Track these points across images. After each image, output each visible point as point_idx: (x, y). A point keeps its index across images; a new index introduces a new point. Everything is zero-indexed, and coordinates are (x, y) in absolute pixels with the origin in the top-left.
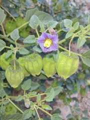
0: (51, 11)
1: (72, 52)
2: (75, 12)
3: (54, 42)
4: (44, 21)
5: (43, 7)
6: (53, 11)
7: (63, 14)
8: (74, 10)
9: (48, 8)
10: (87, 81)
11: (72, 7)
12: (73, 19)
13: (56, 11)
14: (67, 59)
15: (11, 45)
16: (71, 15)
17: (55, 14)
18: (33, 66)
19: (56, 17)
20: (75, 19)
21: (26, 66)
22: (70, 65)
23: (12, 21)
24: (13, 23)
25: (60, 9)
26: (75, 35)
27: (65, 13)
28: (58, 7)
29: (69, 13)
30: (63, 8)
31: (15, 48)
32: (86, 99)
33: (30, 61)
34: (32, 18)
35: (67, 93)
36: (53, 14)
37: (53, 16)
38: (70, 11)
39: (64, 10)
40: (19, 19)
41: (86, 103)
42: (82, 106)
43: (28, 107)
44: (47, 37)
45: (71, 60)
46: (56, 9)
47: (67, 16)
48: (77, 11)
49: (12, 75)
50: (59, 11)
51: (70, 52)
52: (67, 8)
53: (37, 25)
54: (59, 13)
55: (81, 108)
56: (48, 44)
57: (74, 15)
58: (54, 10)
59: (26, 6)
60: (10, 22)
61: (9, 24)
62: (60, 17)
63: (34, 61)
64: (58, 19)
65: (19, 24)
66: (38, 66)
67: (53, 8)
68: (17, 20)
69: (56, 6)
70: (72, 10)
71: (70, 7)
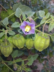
0: (31, 4)
1: (45, 33)
2: (46, 5)
3: (32, 28)
4: (25, 12)
5: (25, 2)
6: (31, 5)
7: (38, 6)
8: (45, 3)
9: (28, 2)
10: (53, 48)
11: (44, 2)
12: (44, 10)
13: (34, 4)
14: (41, 39)
15: (3, 29)
16: (43, 7)
17: (33, 6)
18: (18, 43)
19: (33, 8)
20: (45, 9)
21: (14, 43)
22: (43, 43)
23: (5, 12)
24: (5, 13)
25: (36, 3)
26: (47, 22)
27: (39, 6)
28: (34, 2)
29: (41, 5)
30: (38, 2)
31: (6, 31)
32: (52, 58)
33: (16, 39)
34: (17, 10)
35: (41, 56)
36: (32, 6)
37: (31, 8)
38: (43, 4)
39: (39, 3)
40: (9, 10)
41: (52, 60)
42: (50, 62)
43: (16, 70)
44: (27, 24)
45: (44, 40)
46: (34, 3)
47: (40, 8)
48: (47, 4)
49: (4, 49)
50: (36, 4)
51: (43, 33)
52: (40, 2)
53: (21, 15)
54: (35, 5)
55: (49, 63)
56: (27, 29)
57: (45, 7)
58: (32, 3)
59: (14, 1)
60: (4, 12)
61: (3, 14)
62: (36, 8)
63: (19, 39)
64: (35, 10)
65: (9, 13)
66: (21, 43)
67: (32, 2)
68: (8, 10)
69: (33, 1)
70: (43, 3)
71: (42, 2)
